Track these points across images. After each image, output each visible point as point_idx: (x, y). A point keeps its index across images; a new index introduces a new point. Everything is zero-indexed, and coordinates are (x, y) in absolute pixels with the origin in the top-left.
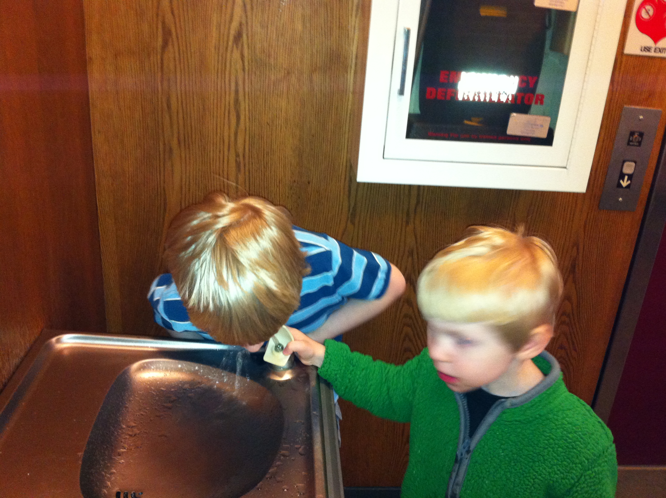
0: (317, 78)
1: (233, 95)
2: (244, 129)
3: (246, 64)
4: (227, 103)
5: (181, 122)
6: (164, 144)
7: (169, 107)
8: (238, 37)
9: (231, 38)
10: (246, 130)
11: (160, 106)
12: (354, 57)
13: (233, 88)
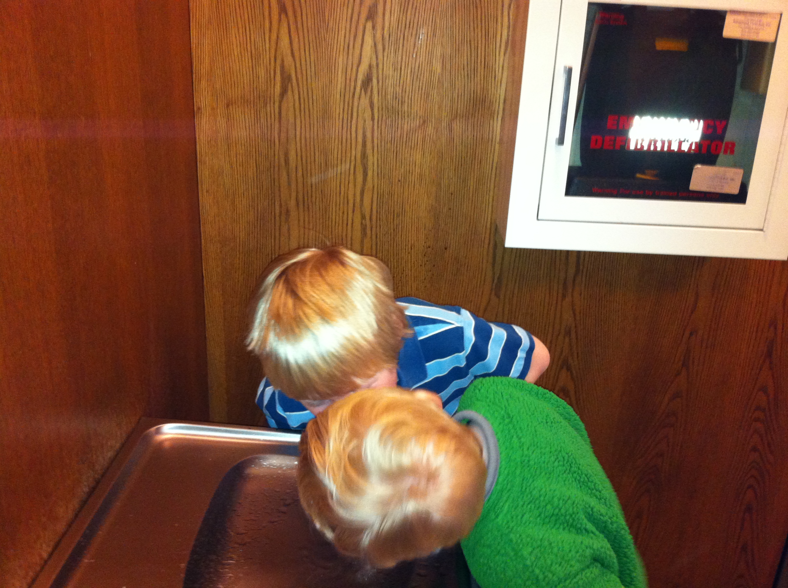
0: (457, 126)
1: (360, 147)
2: (372, 186)
3: (376, 111)
4: (353, 158)
5: (300, 180)
6: (281, 206)
7: (287, 161)
8: (367, 81)
9: (359, 83)
10: (373, 187)
11: (277, 160)
12: (502, 101)
13: (360, 140)
